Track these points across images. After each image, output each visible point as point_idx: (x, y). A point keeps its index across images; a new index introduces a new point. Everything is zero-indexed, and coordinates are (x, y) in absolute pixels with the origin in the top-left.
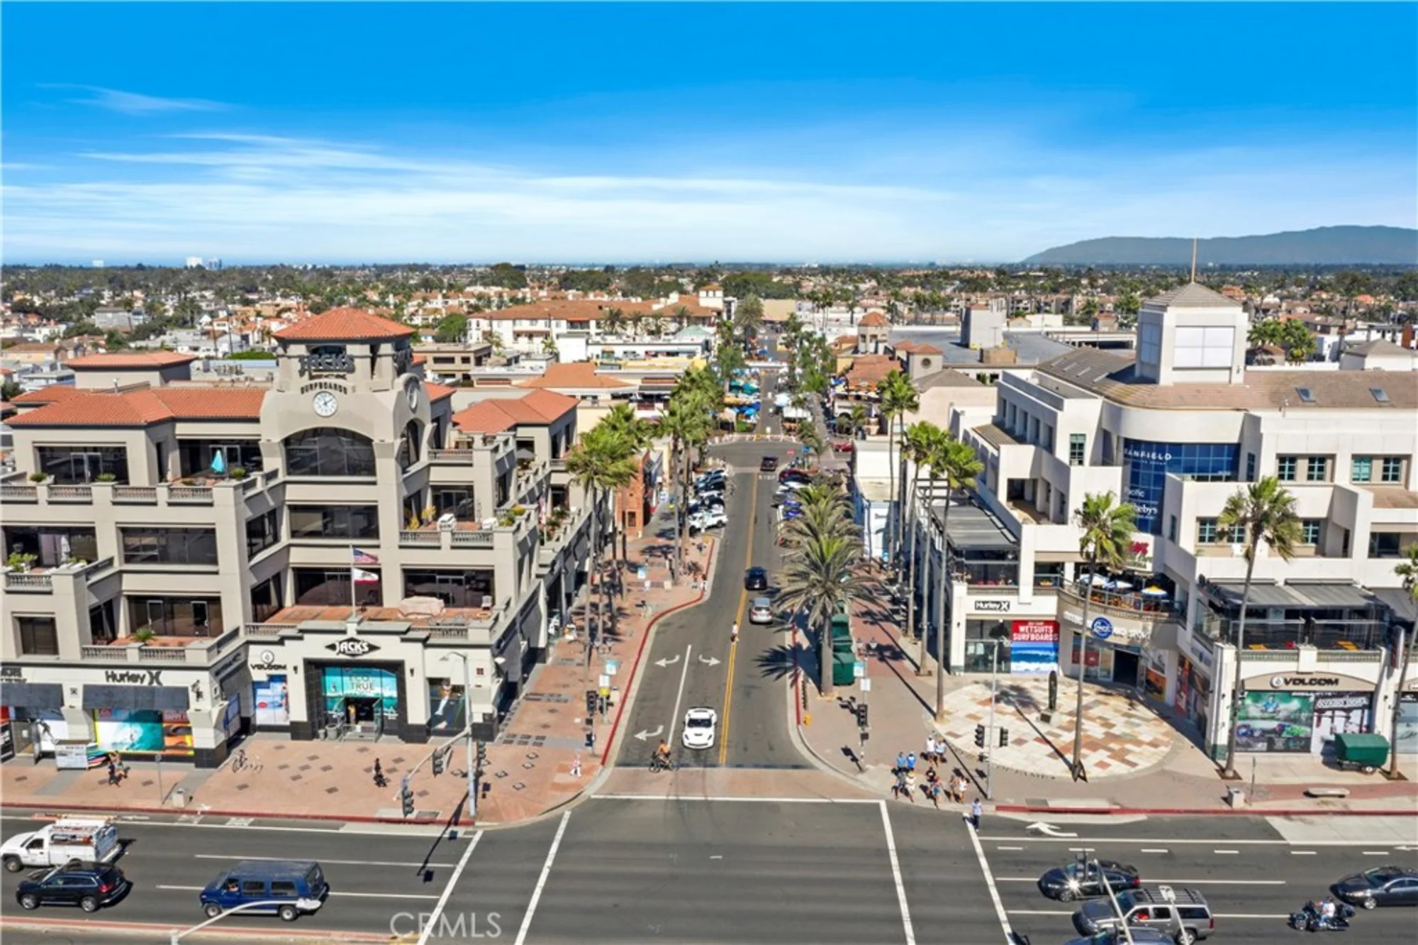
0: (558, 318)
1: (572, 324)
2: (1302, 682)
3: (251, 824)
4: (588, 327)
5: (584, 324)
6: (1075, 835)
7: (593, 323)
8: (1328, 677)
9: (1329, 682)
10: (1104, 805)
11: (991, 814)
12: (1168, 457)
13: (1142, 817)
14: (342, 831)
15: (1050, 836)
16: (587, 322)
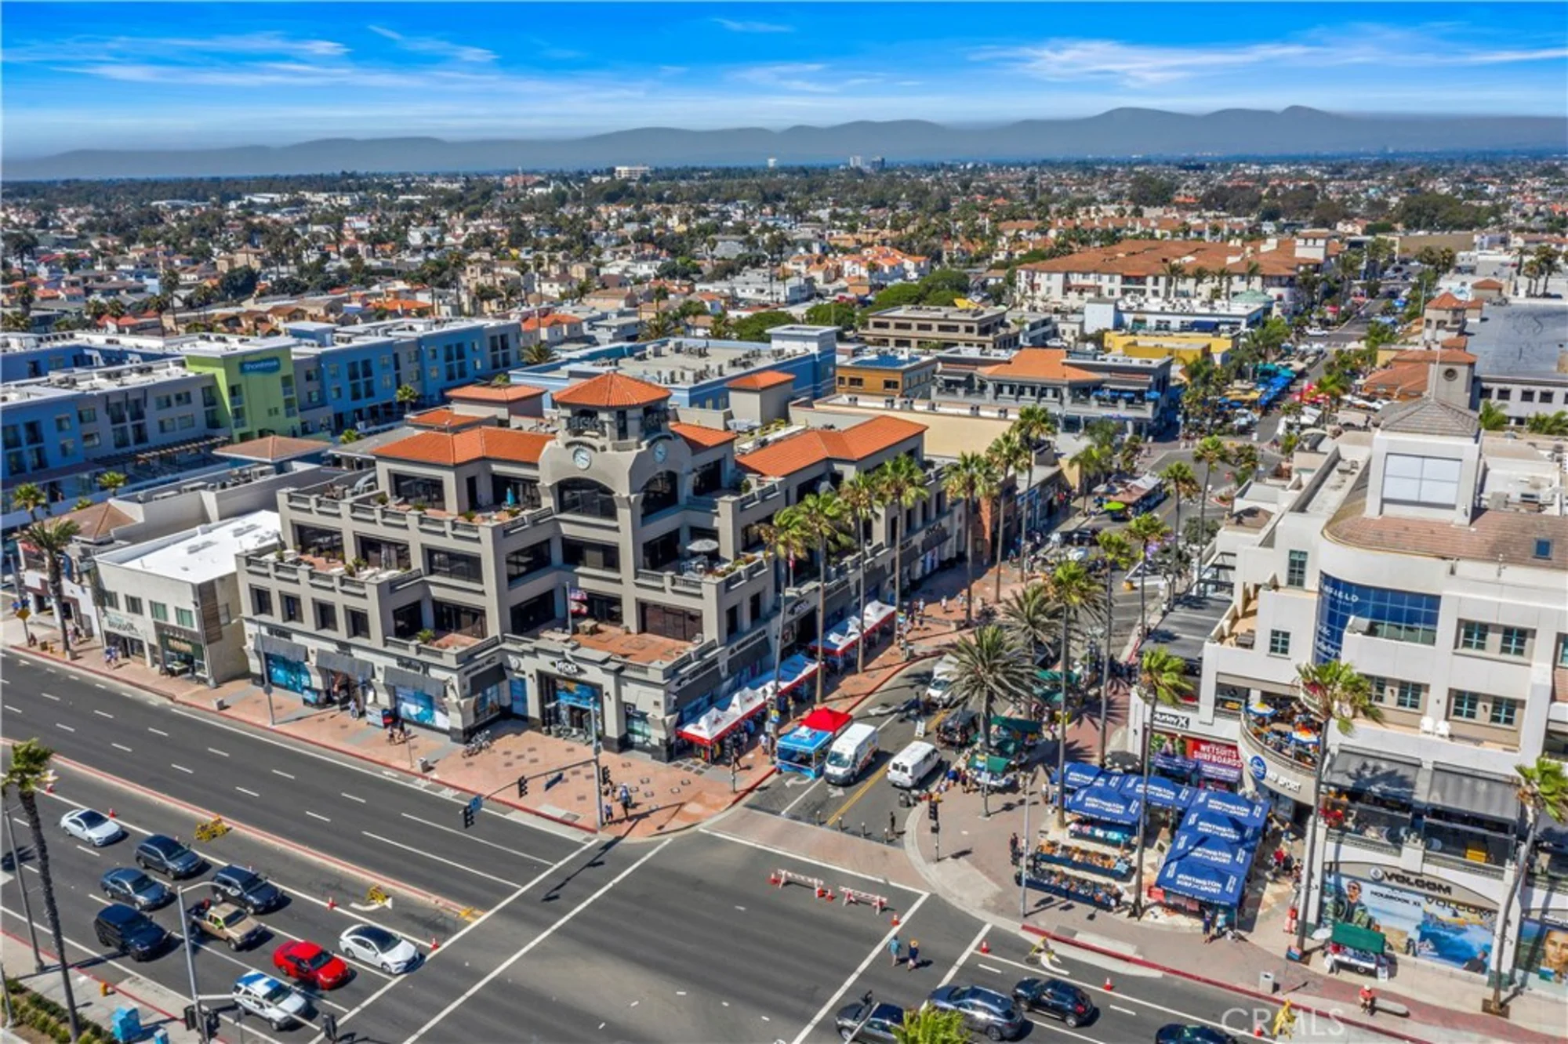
0: (1112, 273)
1: (1126, 279)
2: (1407, 881)
3: (456, 797)
4: (1144, 283)
5: (1141, 280)
6: (1066, 973)
7: (1150, 280)
8: (1438, 882)
9: (1440, 888)
10: (1128, 950)
11: (1013, 931)
12: (1355, 599)
13: (1157, 974)
14: (507, 817)
15: (1044, 968)
16: (1145, 277)
